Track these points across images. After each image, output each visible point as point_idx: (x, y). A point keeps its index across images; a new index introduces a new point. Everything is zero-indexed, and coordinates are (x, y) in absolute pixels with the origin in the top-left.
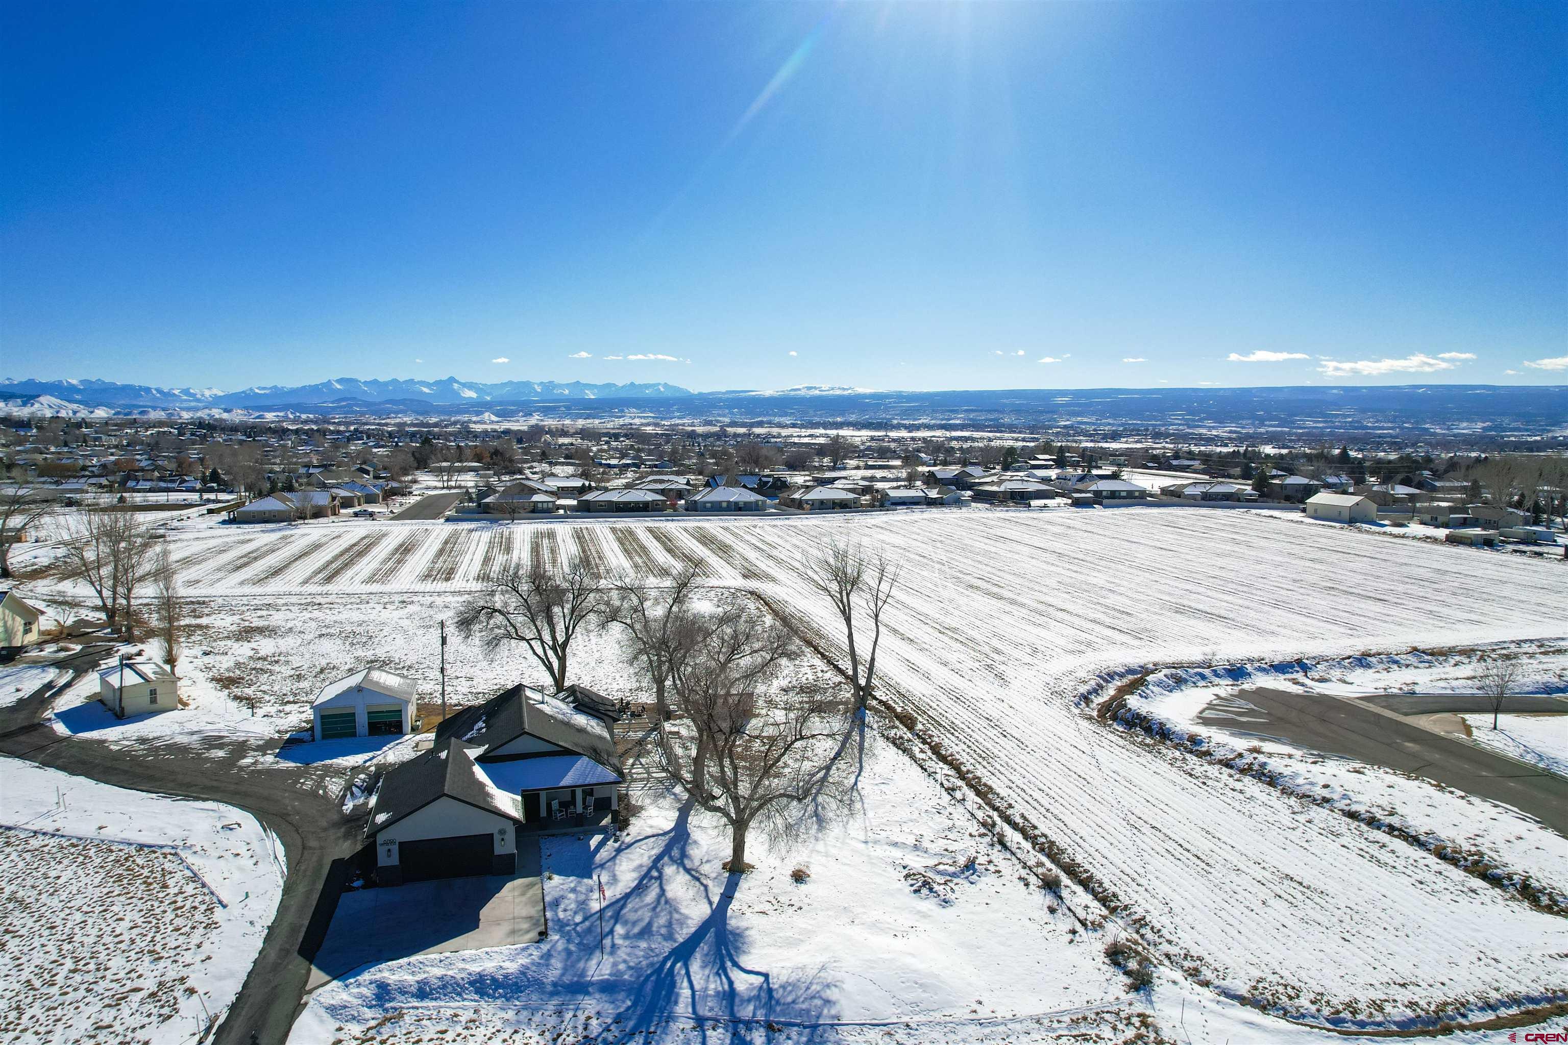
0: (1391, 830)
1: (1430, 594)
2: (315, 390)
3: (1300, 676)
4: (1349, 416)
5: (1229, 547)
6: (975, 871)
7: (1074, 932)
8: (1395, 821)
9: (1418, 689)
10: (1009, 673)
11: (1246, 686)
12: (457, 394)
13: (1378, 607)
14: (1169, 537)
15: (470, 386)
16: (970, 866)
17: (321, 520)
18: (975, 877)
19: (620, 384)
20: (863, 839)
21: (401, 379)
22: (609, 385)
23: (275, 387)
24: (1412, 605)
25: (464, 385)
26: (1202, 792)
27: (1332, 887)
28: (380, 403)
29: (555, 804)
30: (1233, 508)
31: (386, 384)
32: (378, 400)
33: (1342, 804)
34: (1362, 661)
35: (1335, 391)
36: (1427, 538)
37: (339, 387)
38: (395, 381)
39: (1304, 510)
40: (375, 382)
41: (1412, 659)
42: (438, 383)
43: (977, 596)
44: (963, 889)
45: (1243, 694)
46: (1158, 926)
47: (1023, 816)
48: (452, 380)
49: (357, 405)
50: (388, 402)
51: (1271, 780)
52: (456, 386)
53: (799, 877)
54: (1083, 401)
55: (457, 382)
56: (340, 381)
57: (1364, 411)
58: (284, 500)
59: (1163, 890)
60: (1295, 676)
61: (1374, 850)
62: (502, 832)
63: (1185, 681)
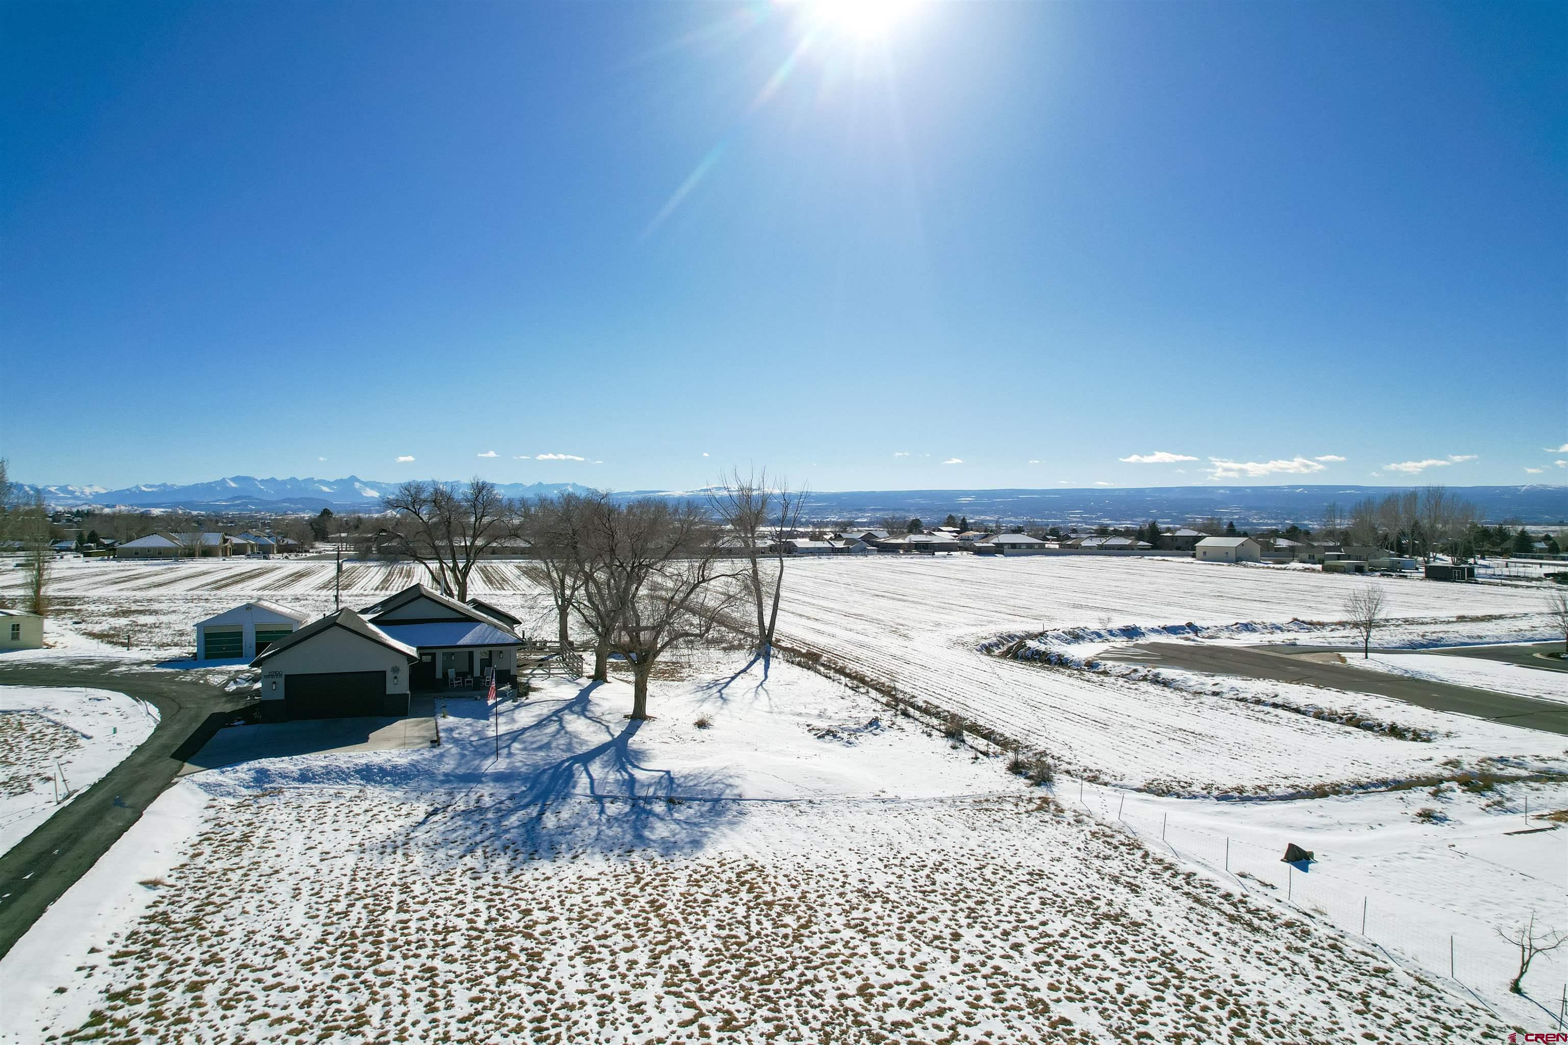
0: (1275, 706)
1: (1309, 598)
2: (208, 488)
3: (1192, 635)
4: (1236, 514)
5: (1124, 576)
6: (878, 727)
7: (977, 758)
8: (1278, 701)
9: (1298, 643)
10: (911, 634)
11: (1140, 642)
12: (358, 493)
13: (1264, 605)
14: (1067, 572)
15: (373, 485)
16: (874, 723)
17: (210, 559)
18: (878, 731)
19: (528, 484)
20: (768, 709)
21: (300, 478)
22: (516, 485)
23: (165, 485)
24: (1293, 603)
25: (366, 484)
26: (1101, 689)
27: (1220, 733)
28: (277, 502)
29: (451, 673)
30: (1128, 555)
31: (284, 482)
32: (274, 499)
33: (1231, 695)
34: (1248, 627)
35: (1222, 491)
36: (1305, 570)
37: (233, 485)
38: (293, 480)
39: (1194, 556)
40: (273, 480)
41: (1296, 628)
42: (338, 482)
43: (881, 600)
44: (866, 738)
45: (1137, 646)
46: (1056, 755)
47: (925, 702)
48: (353, 479)
49: (253, 504)
50: (285, 501)
51: (1166, 684)
52: (357, 485)
53: (701, 725)
54: (985, 501)
55: (358, 480)
56: (234, 479)
57: (1249, 509)
58: (172, 539)
59: (1061, 738)
60: (1186, 635)
61: (1261, 715)
62: (395, 670)
63: (1083, 638)
